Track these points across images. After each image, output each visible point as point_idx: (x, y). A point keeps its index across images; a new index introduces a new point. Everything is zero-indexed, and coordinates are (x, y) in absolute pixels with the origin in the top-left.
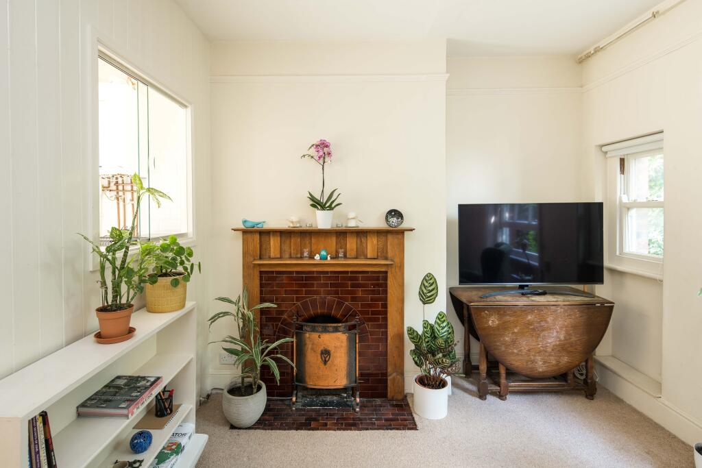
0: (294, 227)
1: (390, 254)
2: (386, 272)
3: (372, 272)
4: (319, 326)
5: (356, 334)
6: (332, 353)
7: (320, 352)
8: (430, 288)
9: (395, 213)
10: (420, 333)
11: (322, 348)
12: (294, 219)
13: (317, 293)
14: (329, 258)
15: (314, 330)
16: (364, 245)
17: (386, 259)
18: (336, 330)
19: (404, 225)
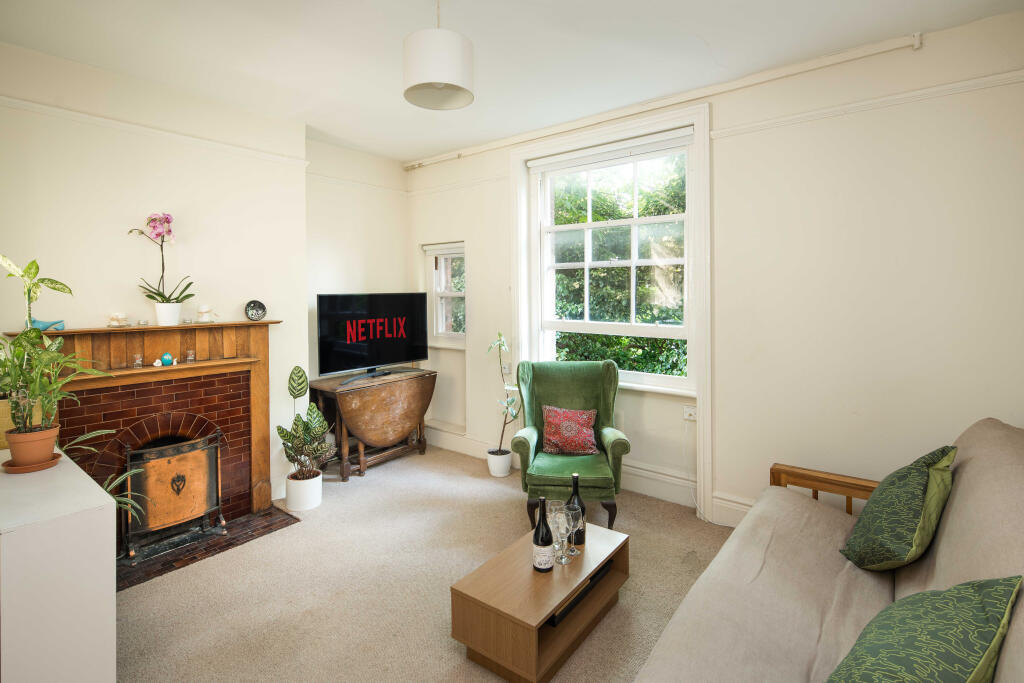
0: (121, 327)
1: (253, 350)
2: (249, 371)
3: (231, 373)
4: (169, 448)
5: (216, 448)
6: (187, 478)
7: (170, 481)
8: (300, 381)
9: (257, 305)
10: (289, 430)
11: (174, 475)
12: (121, 316)
13: (156, 410)
14: (175, 363)
15: (161, 455)
16: (220, 343)
17: (248, 356)
18: (193, 447)
19: (266, 319)
